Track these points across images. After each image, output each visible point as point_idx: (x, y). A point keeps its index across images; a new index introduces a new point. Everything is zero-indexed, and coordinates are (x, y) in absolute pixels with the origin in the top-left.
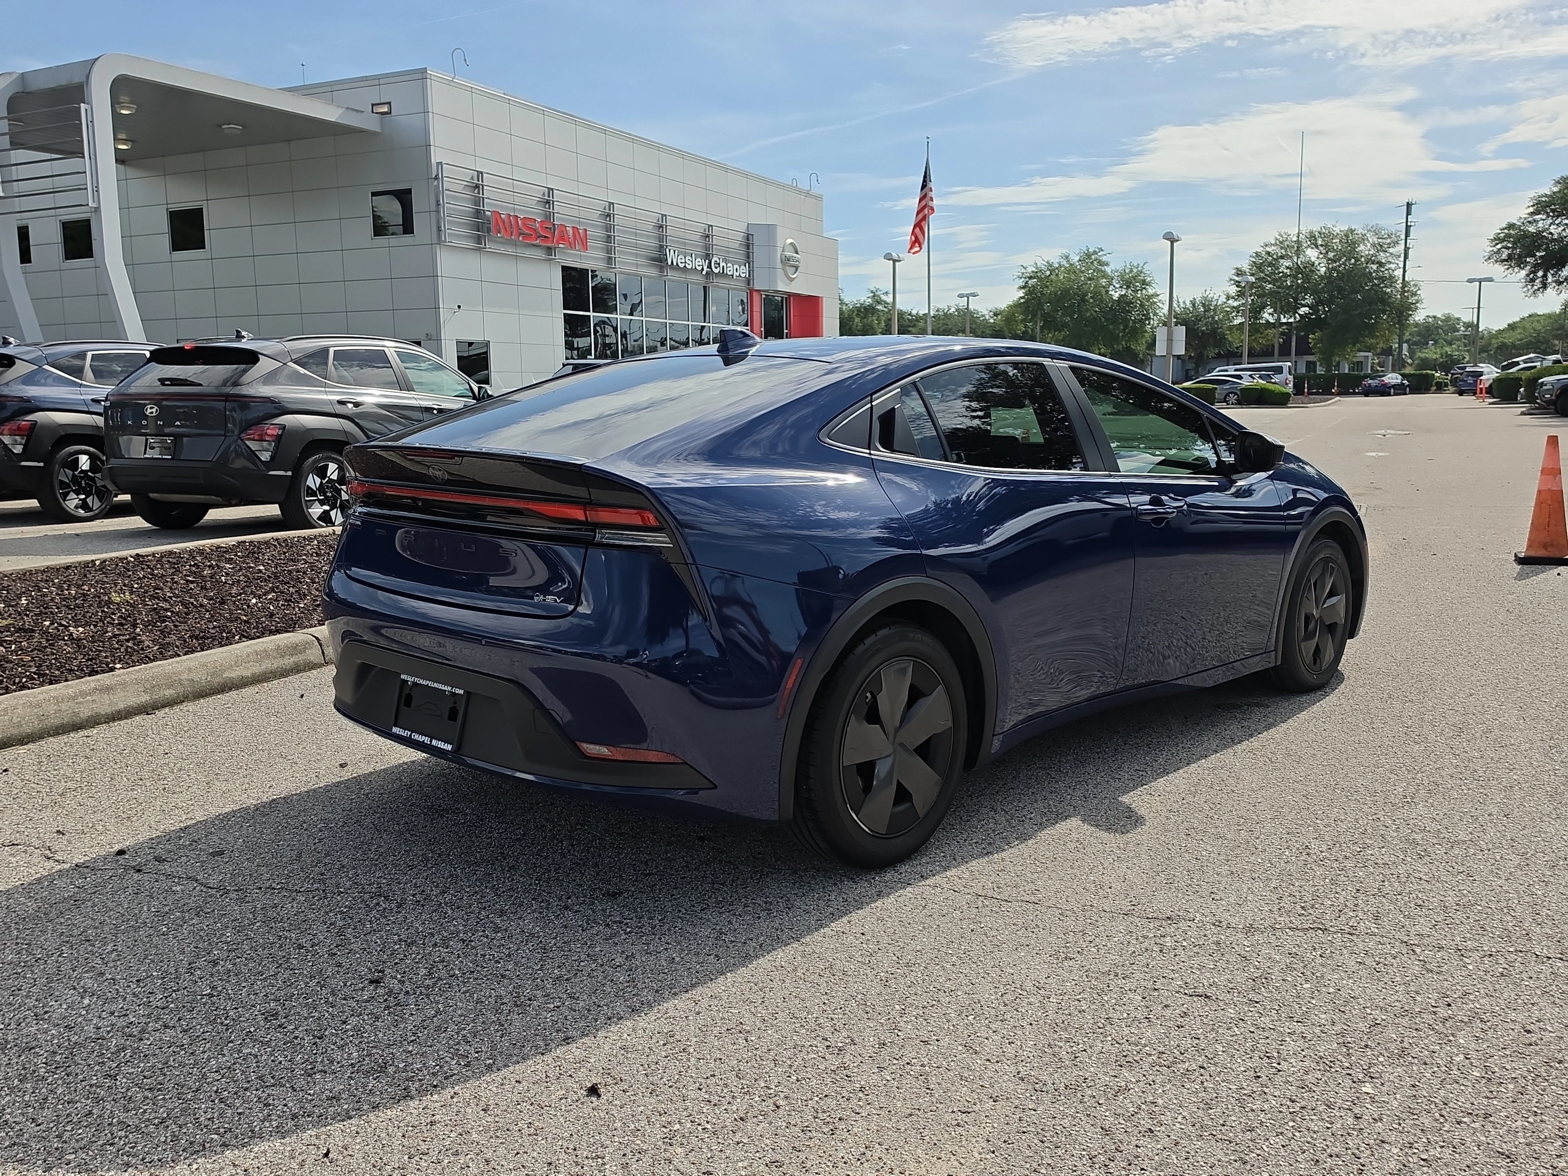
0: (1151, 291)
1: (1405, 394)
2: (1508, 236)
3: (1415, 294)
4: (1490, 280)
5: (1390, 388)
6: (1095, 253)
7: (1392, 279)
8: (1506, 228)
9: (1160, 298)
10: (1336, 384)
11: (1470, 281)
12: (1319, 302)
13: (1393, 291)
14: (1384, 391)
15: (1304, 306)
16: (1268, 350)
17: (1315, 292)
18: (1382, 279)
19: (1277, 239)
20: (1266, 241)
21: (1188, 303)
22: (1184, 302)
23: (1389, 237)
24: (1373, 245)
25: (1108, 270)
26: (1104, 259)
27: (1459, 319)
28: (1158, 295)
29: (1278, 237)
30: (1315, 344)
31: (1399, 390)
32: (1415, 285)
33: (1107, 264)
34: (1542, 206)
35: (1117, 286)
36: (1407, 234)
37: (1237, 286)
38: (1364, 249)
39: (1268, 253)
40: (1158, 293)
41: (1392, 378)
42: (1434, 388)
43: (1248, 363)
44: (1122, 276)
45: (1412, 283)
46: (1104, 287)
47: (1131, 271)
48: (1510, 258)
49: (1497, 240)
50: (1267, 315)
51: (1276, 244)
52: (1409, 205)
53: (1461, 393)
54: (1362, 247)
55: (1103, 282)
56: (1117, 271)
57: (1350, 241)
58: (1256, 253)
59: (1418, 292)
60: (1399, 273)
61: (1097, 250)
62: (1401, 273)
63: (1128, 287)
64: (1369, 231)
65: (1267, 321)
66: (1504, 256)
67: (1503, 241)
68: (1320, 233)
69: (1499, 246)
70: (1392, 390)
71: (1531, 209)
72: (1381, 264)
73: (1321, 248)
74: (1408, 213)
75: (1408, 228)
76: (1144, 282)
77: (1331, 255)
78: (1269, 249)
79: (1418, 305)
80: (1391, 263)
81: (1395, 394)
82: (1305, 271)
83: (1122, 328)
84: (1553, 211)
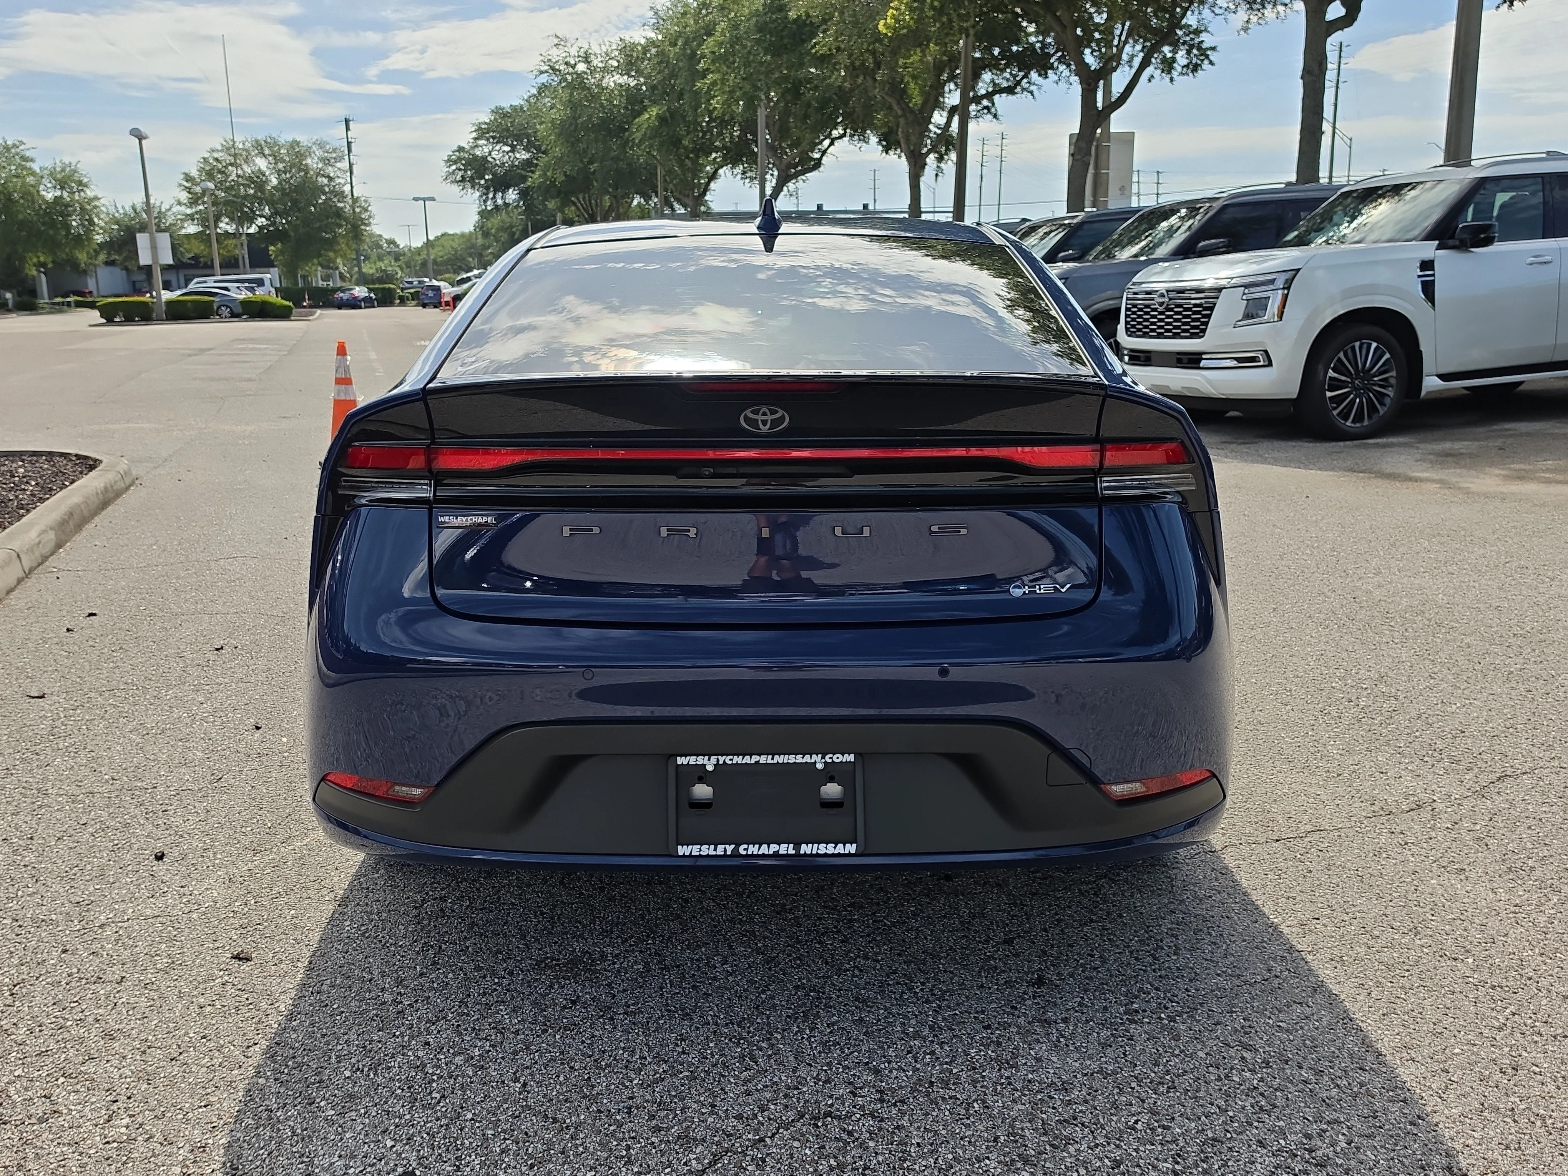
0: (90, 193)
1: (374, 307)
2: (460, 159)
3: (366, 210)
4: (433, 199)
5: (360, 301)
6: (15, 146)
7: (341, 195)
8: (457, 151)
9: (102, 201)
10: (307, 297)
11: (416, 199)
12: (276, 213)
13: (345, 206)
14: (354, 304)
15: (261, 216)
16: (230, 261)
17: (271, 203)
18: (333, 192)
19: (222, 145)
20: (213, 147)
21: (127, 209)
22: (123, 208)
23: (334, 151)
24: (322, 159)
25: (36, 167)
26: (28, 154)
27: (381, 236)
28: (99, 199)
29: (225, 143)
30: (276, 257)
31: (369, 303)
32: (366, 201)
33: (32, 160)
34: (482, 132)
35: (49, 185)
36: (349, 150)
37: (189, 192)
38: (312, 163)
39: (217, 160)
40: (99, 196)
41: (360, 292)
42: (398, 301)
43: (222, 275)
44: (52, 174)
45: (363, 199)
46: (33, 186)
47: (63, 170)
48: (463, 179)
49: (450, 161)
50: (226, 226)
51: (222, 151)
52: (347, 122)
53: (424, 306)
54: (309, 161)
55: (31, 180)
56: (46, 169)
57: (298, 153)
58: (204, 158)
59: (370, 208)
60: (347, 188)
61: (18, 143)
62: (350, 188)
63: (62, 188)
64: (314, 144)
65: (227, 232)
66: (459, 178)
67: (455, 162)
68: (265, 142)
69: (454, 167)
70: (363, 304)
71: (474, 135)
72: (331, 179)
73: (270, 158)
74: (348, 129)
75: (349, 144)
76: (80, 183)
77: (281, 166)
78: (216, 155)
79: (371, 220)
80: (339, 177)
81: (366, 307)
82: (258, 181)
83: (64, 233)
84: (493, 138)
